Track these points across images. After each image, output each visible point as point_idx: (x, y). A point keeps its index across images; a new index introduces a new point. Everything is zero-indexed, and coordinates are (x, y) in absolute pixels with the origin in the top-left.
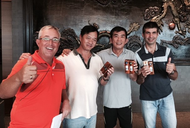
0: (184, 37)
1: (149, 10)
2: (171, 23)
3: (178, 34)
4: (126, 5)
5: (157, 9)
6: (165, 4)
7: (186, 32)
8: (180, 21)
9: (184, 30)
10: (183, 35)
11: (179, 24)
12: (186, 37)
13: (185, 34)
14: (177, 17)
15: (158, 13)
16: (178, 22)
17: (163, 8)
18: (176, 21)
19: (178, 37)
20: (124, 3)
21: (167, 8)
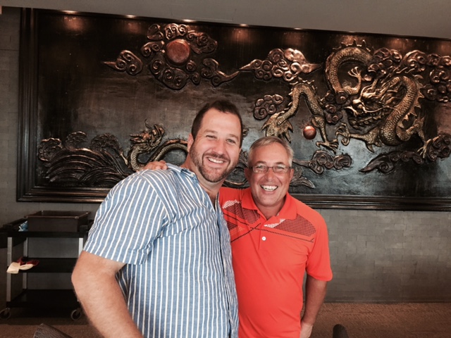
0: (335, 153)
1: (264, 101)
2: (308, 125)
3: (322, 147)
4: (219, 90)
5: (280, 99)
6: (295, 89)
7: (337, 143)
8: (326, 122)
9: (335, 140)
10: (332, 150)
11: (323, 129)
12: (339, 153)
13: (337, 148)
14: (318, 115)
15: (281, 106)
16: (322, 125)
17: (291, 97)
18: (318, 123)
19: (321, 153)
20: (215, 86)
21: (300, 96)
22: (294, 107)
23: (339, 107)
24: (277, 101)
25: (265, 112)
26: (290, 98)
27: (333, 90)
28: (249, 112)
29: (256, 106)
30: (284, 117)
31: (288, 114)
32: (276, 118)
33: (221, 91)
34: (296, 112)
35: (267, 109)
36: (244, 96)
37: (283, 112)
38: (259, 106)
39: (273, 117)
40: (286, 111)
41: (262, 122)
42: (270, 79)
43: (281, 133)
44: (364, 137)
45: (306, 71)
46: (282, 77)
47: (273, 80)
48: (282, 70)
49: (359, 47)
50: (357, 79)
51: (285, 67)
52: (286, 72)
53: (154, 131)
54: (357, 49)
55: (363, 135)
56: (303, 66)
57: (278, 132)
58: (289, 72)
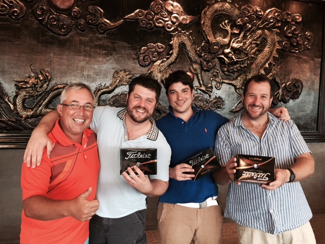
0: (210, 96)
1: (148, 49)
3: (199, 91)
4: (104, 37)
5: (162, 47)
6: (175, 38)
7: (212, 87)
8: (202, 69)
9: (210, 85)
10: (207, 93)
11: (200, 75)
12: (213, 97)
13: (211, 92)
14: (196, 62)
15: (163, 54)
16: (199, 71)
18: (195, 70)
19: (198, 97)
20: (101, 34)
21: (179, 45)
22: (175, 55)
23: (213, 55)
24: (160, 49)
25: (149, 59)
26: (171, 47)
27: (208, 40)
28: (134, 59)
29: (140, 54)
30: (166, 64)
31: (169, 61)
32: (159, 65)
33: (107, 38)
34: (176, 59)
35: (151, 57)
36: (129, 43)
37: (165, 59)
38: (143, 54)
39: (156, 64)
40: (168, 59)
41: (147, 69)
42: (153, 28)
43: (163, 78)
44: (233, 82)
45: (184, 22)
46: (163, 27)
47: (155, 29)
48: (163, 20)
49: (229, 3)
50: (227, 31)
51: (165, 18)
52: (167, 23)
53: (40, 76)
54: (227, 4)
55: (232, 80)
56: (182, 17)
57: (161, 78)
58: (170, 22)
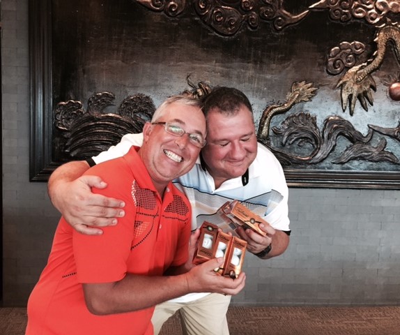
2: (395, 82)
4: (282, 36)
5: (361, 47)
6: (381, 33)
17: (376, 43)
21: (386, 44)
22: (380, 58)
24: (357, 49)
25: (341, 65)
26: (374, 46)
28: (320, 65)
29: (330, 57)
31: (371, 66)
32: (356, 73)
33: (285, 36)
35: (344, 61)
36: (315, 43)
37: (366, 64)
38: (333, 57)
39: (350, 71)
40: (369, 63)
41: (337, 78)
42: (350, 20)
43: (361, 92)
45: (395, 10)
46: (364, 18)
47: (353, 21)
48: (364, 8)
51: (368, 4)
52: (370, 12)
53: (199, 90)
56: (392, 3)
57: (358, 91)
58: (373, 11)
